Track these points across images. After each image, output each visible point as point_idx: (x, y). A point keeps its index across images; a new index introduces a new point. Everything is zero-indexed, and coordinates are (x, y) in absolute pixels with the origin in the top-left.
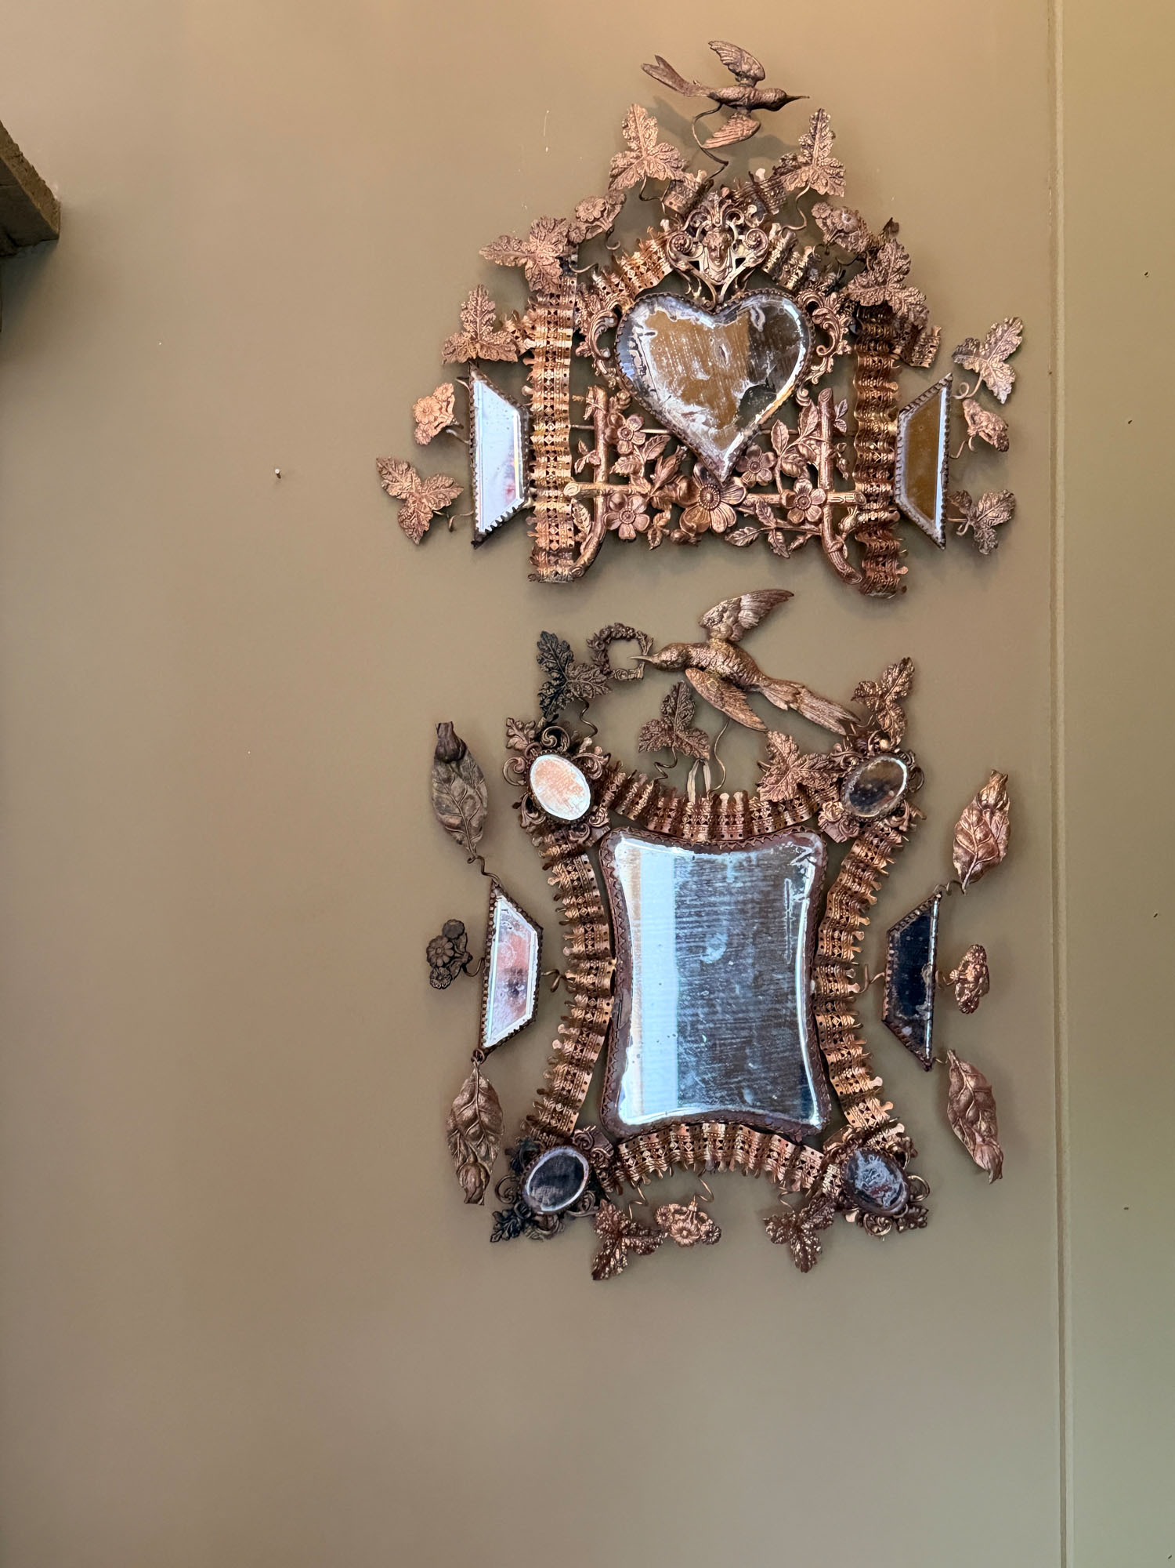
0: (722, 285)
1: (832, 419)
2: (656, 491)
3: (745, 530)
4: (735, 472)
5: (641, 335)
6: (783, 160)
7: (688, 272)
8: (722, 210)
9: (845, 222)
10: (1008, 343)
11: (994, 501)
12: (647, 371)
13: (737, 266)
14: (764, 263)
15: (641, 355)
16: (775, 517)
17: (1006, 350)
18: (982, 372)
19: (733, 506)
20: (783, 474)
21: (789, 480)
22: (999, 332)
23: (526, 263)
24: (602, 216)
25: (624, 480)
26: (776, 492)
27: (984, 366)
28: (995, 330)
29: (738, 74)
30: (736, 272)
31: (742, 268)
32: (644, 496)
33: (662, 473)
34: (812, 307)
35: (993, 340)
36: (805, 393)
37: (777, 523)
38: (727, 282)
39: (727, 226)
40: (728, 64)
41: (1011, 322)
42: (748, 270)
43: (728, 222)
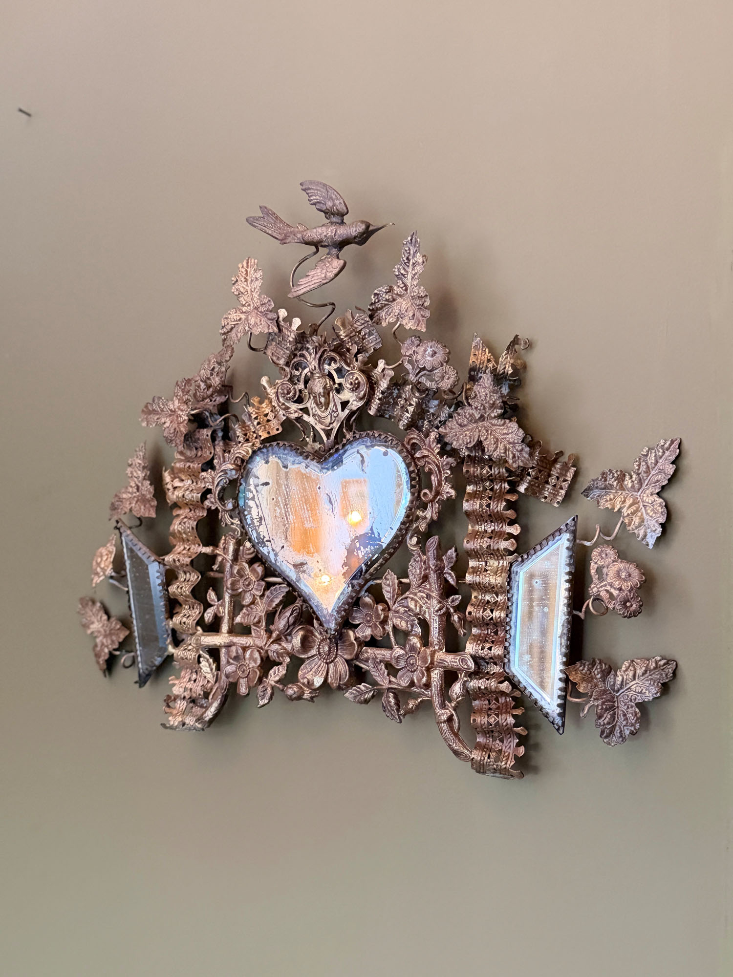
0: (332, 429)
1: (440, 571)
2: (272, 643)
3: (361, 686)
4: (346, 624)
5: (258, 486)
6: (376, 294)
7: (299, 419)
8: (318, 356)
9: (429, 358)
10: (661, 471)
11: (639, 672)
12: (263, 521)
13: (343, 410)
14: (368, 404)
15: (257, 506)
16: (388, 675)
17: (658, 481)
18: (624, 510)
19: (347, 661)
20: (395, 628)
21: (402, 635)
22: (651, 459)
23: (165, 423)
24: (212, 374)
25: (246, 631)
26: (390, 647)
27: (628, 502)
28: (647, 455)
29: (326, 213)
30: (343, 415)
31: (347, 412)
32: (259, 649)
33: (281, 623)
34: (415, 447)
35: (643, 468)
36: (415, 540)
37: (390, 682)
38: (336, 426)
39: (326, 372)
40: (314, 204)
41: (667, 445)
42: (352, 413)
43: (326, 367)
